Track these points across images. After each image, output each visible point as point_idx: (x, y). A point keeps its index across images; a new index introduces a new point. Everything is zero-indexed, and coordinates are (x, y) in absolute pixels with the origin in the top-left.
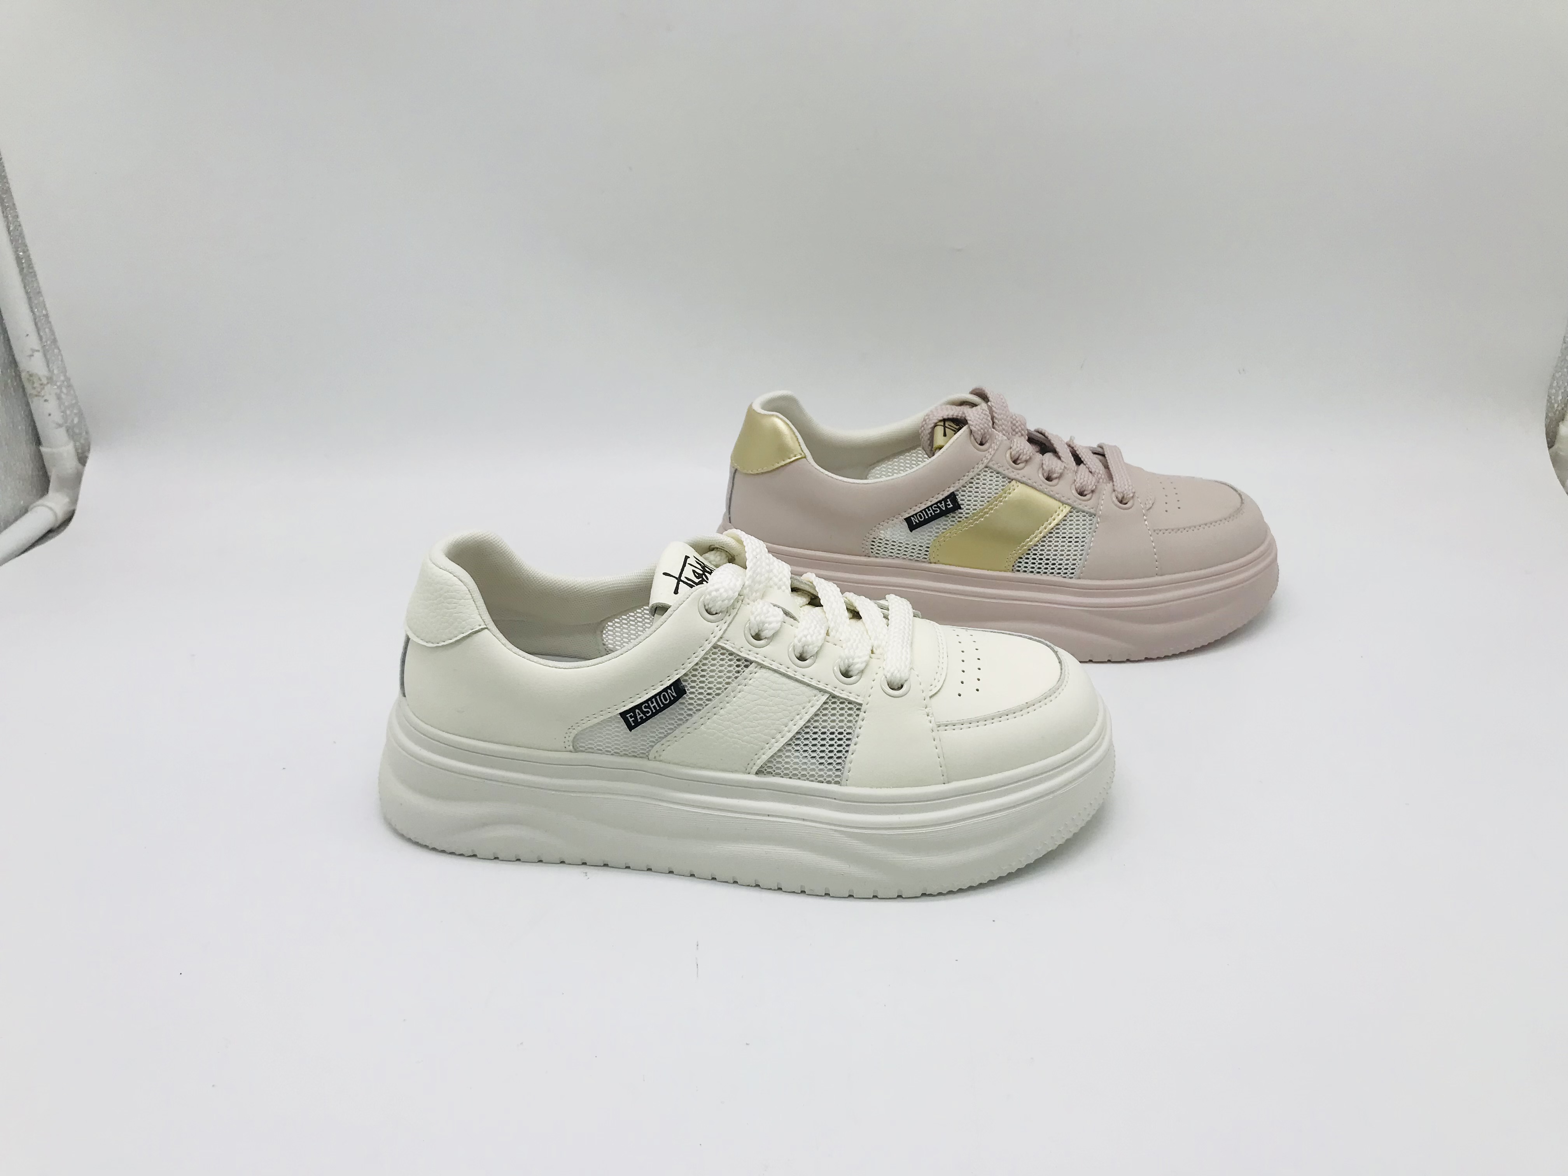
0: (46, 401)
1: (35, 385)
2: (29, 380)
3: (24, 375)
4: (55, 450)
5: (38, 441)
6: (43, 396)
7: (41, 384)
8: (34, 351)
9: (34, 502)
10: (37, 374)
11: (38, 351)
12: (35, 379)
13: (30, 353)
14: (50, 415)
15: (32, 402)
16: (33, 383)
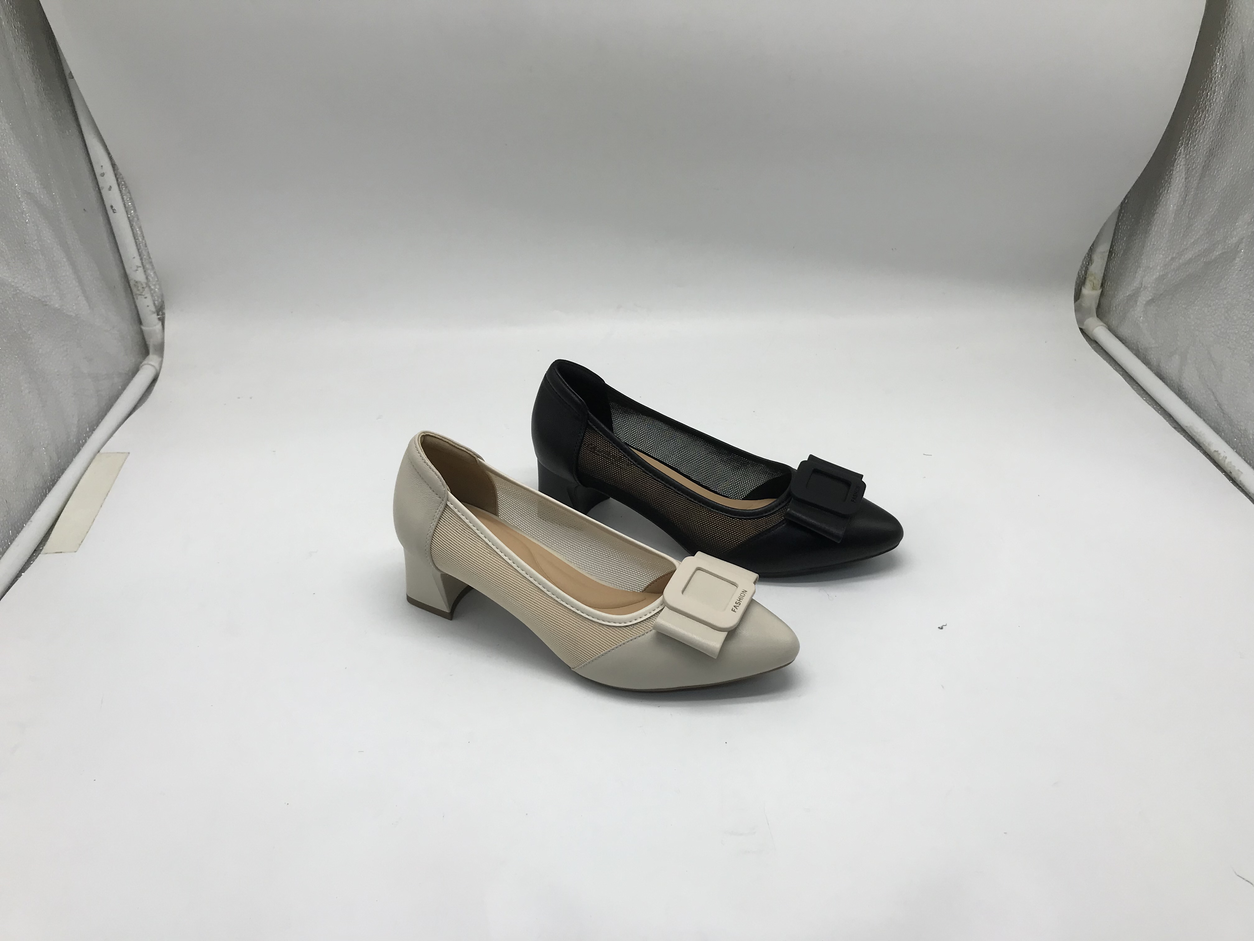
0: (146, 298)
1: (139, 288)
2: (135, 285)
3: (132, 283)
4: (151, 328)
5: (140, 322)
6: (144, 295)
7: (143, 288)
8: (138, 267)
9: (141, 363)
10: (140, 282)
11: (140, 267)
12: (139, 285)
13: (135, 268)
14: (148, 306)
15: (137, 299)
16: (138, 287)
